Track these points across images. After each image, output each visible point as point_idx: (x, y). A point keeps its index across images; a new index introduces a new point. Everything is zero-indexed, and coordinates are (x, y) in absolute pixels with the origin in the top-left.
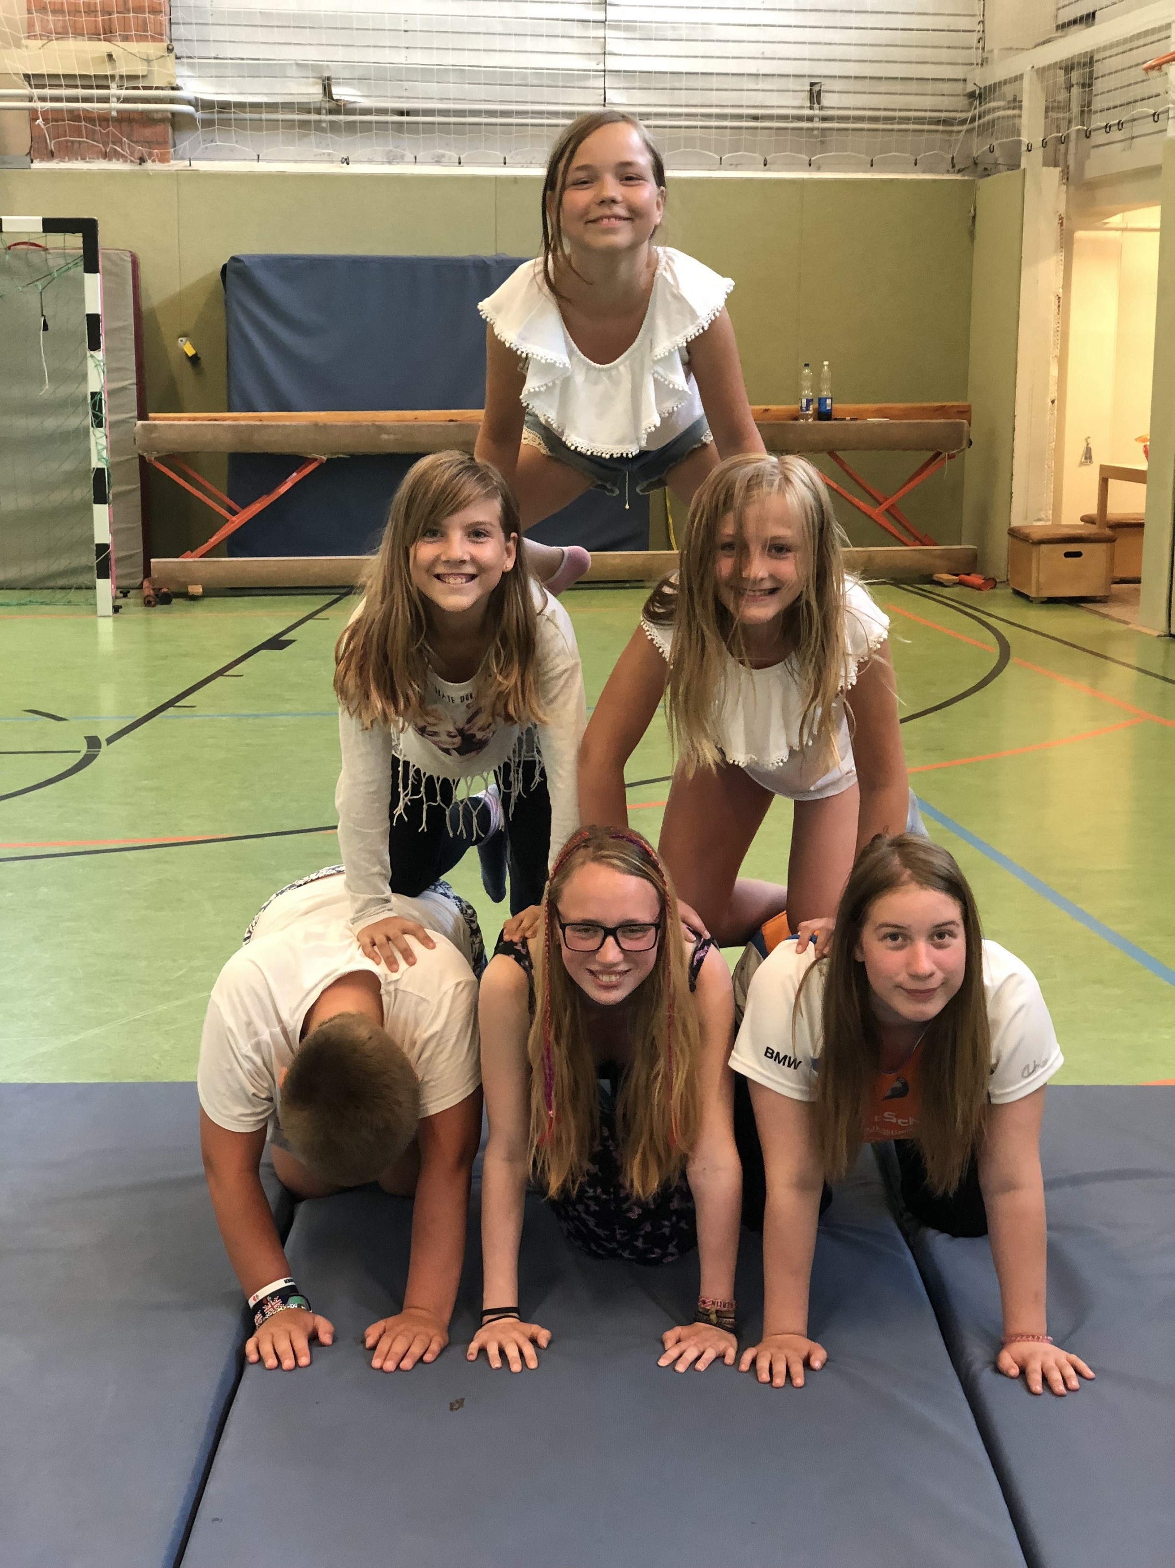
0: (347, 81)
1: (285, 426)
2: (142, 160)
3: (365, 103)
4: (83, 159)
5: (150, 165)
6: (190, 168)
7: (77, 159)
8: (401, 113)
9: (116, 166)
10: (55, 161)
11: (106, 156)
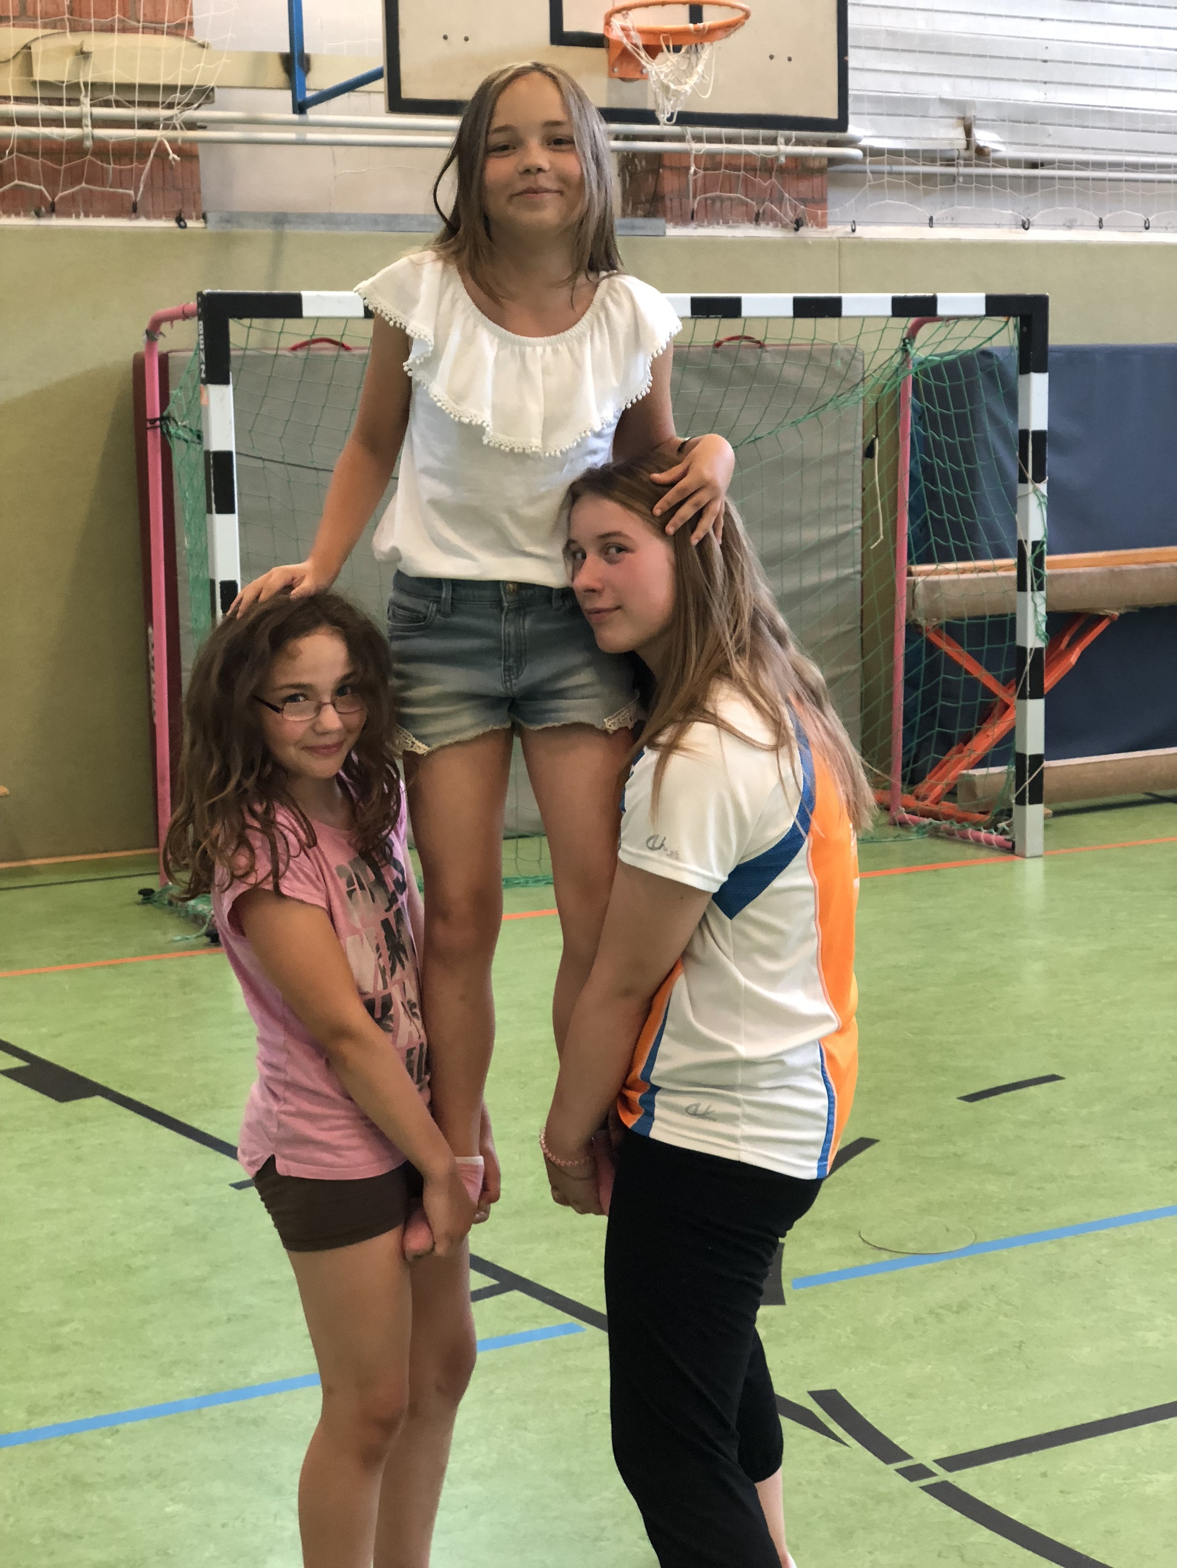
0: (990, 124)
1: (1077, 576)
2: (798, 224)
3: (1006, 152)
4: (726, 222)
5: (809, 232)
6: (852, 235)
7: (718, 224)
8: (1034, 165)
9: (766, 232)
10: (693, 225)
11: (757, 219)
